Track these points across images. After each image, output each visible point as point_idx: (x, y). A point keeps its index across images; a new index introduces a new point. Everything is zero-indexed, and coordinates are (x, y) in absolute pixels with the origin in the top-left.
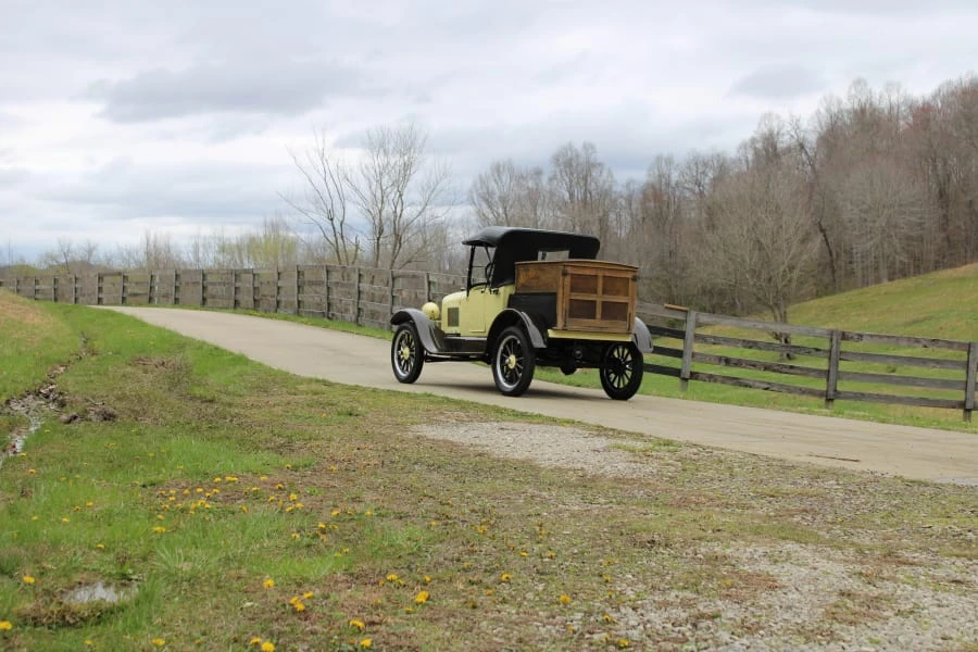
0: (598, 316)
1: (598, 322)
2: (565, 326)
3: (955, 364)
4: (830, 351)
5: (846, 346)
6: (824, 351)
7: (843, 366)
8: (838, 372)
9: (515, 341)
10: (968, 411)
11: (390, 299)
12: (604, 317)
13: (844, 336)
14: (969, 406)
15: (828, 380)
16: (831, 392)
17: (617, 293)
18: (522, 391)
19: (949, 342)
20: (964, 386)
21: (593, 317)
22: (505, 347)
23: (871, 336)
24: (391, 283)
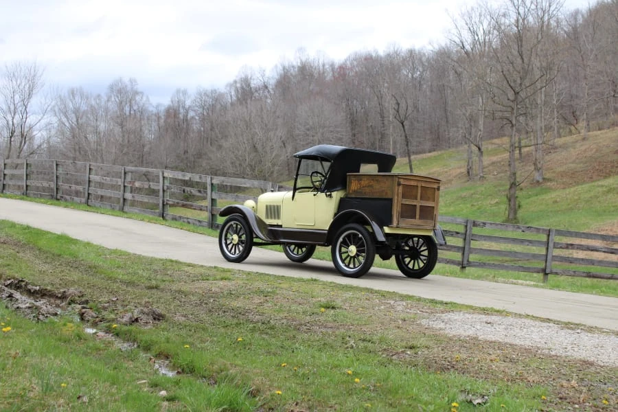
0: (417, 217)
1: (417, 221)
2: (398, 224)
3: (539, 243)
4: (466, 234)
5: (476, 231)
6: (462, 234)
7: (474, 244)
8: (470, 248)
9: (355, 235)
10: (546, 274)
11: (122, 188)
12: (421, 218)
13: (475, 224)
14: (547, 272)
15: (463, 254)
16: (465, 262)
17: (428, 199)
18: (362, 273)
19: (537, 229)
20: (544, 258)
21: (414, 217)
22: (344, 239)
23: (491, 224)
24: (123, 176)
